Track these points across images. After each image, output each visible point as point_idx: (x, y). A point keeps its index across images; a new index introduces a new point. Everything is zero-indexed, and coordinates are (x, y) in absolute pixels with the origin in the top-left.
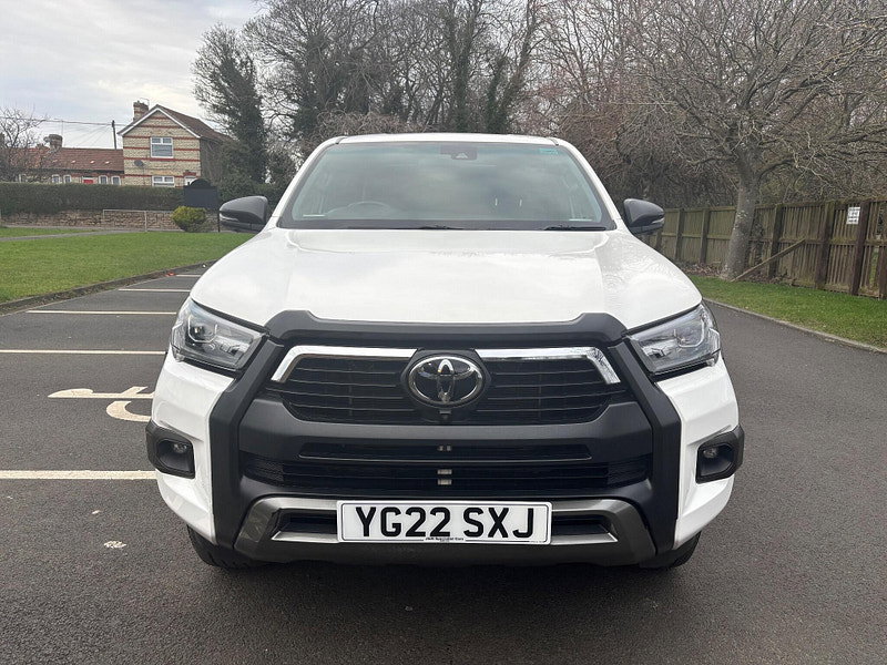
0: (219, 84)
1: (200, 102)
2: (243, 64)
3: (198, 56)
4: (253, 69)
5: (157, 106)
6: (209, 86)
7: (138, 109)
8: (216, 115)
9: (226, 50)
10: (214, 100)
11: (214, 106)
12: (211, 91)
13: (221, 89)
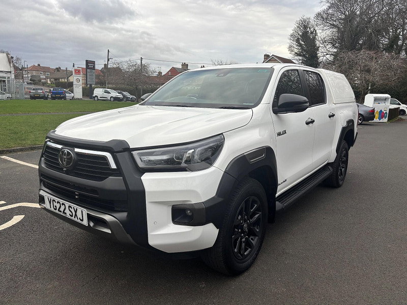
0: (299, 43)
1: (290, 52)
2: (312, 33)
3: (292, 32)
4: (316, 34)
5: (273, 55)
6: (295, 44)
7: (266, 57)
8: (296, 57)
9: (305, 27)
10: (296, 51)
11: (296, 53)
12: (295, 47)
13: (300, 45)
